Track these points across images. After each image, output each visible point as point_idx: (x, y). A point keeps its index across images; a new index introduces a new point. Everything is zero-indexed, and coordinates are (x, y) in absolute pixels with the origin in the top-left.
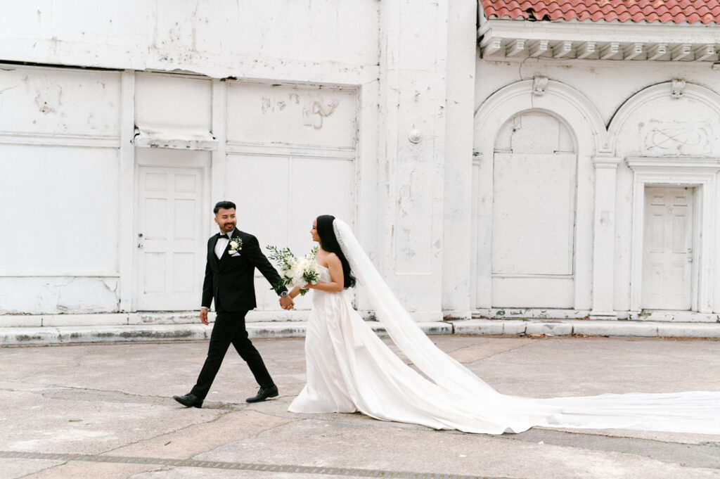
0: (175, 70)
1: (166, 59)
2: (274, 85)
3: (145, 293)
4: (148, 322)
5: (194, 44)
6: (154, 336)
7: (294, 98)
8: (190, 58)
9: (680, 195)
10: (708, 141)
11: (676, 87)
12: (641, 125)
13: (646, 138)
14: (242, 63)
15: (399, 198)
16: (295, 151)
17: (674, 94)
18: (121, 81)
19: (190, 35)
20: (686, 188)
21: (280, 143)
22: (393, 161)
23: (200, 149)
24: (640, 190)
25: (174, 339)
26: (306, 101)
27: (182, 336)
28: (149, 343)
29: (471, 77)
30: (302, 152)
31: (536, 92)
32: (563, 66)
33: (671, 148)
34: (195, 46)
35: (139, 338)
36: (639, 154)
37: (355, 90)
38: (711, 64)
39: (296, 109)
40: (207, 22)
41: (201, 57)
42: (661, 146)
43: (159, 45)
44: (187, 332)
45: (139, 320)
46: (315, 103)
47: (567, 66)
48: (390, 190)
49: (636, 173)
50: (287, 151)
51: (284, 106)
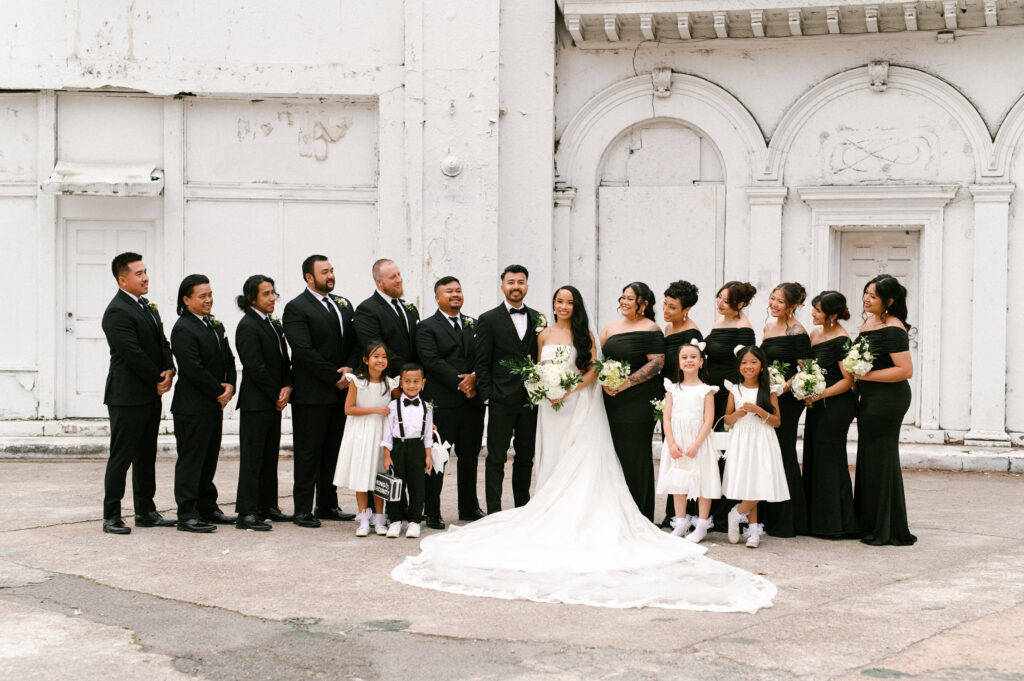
0: (103, 87)
1: (91, 73)
2: (253, 101)
3: (77, 393)
4: (72, 432)
5: (131, 50)
6: (51, 451)
7: (285, 120)
8: (125, 69)
9: (897, 244)
10: (932, 157)
11: (873, 73)
12: (825, 136)
13: (832, 156)
14: (199, 73)
15: (427, 257)
16: (287, 193)
17: (873, 84)
18: (37, 105)
19: (125, 38)
20: (907, 233)
21: (265, 182)
22: (417, 204)
23: (132, 194)
24: (824, 238)
25: (79, 456)
26: (302, 123)
27: (91, 453)
28: (42, 461)
29: (548, 75)
30: (298, 195)
31: (656, 93)
32: (700, 50)
33: (872, 170)
34: (132, 53)
35: (32, 455)
36: (821, 181)
37: (371, 104)
38: (935, 33)
39: (287, 134)
40: (149, 17)
41: (140, 68)
42: (858, 167)
43: (82, 54)
44: (99, 447)
45: (59, 430)
46: (316, 125)
47: (707, 51)
48: (413, 247)
49: (814, 210)
50: (275, 194)
51: (271, 130)
